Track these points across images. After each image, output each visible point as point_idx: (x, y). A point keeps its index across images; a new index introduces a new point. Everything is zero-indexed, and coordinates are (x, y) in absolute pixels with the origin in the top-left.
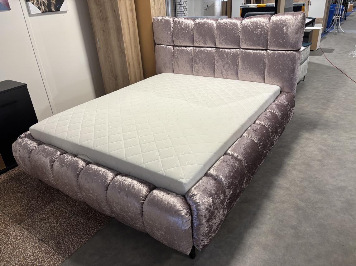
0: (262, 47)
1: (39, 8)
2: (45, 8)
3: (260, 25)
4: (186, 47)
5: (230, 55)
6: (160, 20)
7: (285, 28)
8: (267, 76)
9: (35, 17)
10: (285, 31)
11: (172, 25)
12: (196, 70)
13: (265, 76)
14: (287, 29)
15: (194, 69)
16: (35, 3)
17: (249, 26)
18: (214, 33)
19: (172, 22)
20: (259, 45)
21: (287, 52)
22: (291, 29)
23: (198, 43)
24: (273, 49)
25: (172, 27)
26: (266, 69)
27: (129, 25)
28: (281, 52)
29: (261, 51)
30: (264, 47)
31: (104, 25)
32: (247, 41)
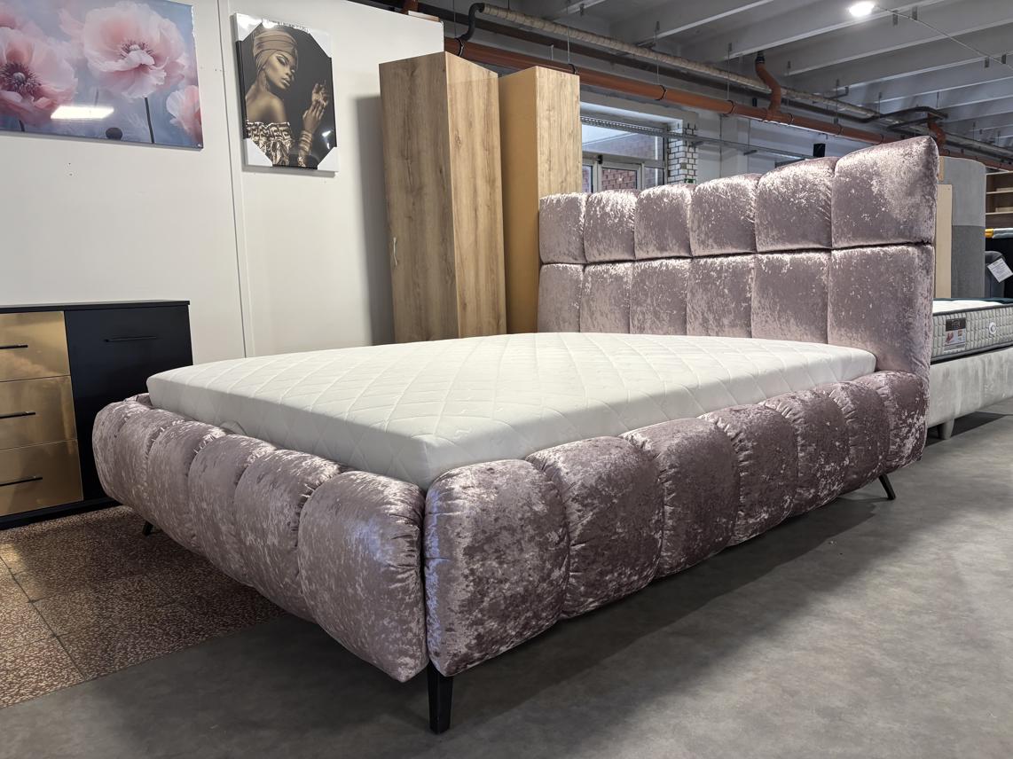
0: (814, 242)
1: (268, 155)
2: (283, 156)
3: (806, 182)
4: (614, 262)
5: (727, 271)
6: (554, 202)
7: (874, 182)
8: (832, 324)
9: (257, 174)
10: (875, 189)
11: (583, 209)
12: (636, 323)
13: (826, 324)
14: (881, 183)
15: (633, 319)
16: (261, 142)
17: (777, 189)
18: (685, 216)
19: (584, 203)
20: (805, 237)
21: (885, 249)
22: (892, 182)
23: (645, 249)
24: (846, 245)
25: (582, 216)
26: (829, 303)
27: (476, 210)
28: (868, 250)
29: (811, 255)
30: (820, 243)
31: (414, 204)
32: (772, 230)
